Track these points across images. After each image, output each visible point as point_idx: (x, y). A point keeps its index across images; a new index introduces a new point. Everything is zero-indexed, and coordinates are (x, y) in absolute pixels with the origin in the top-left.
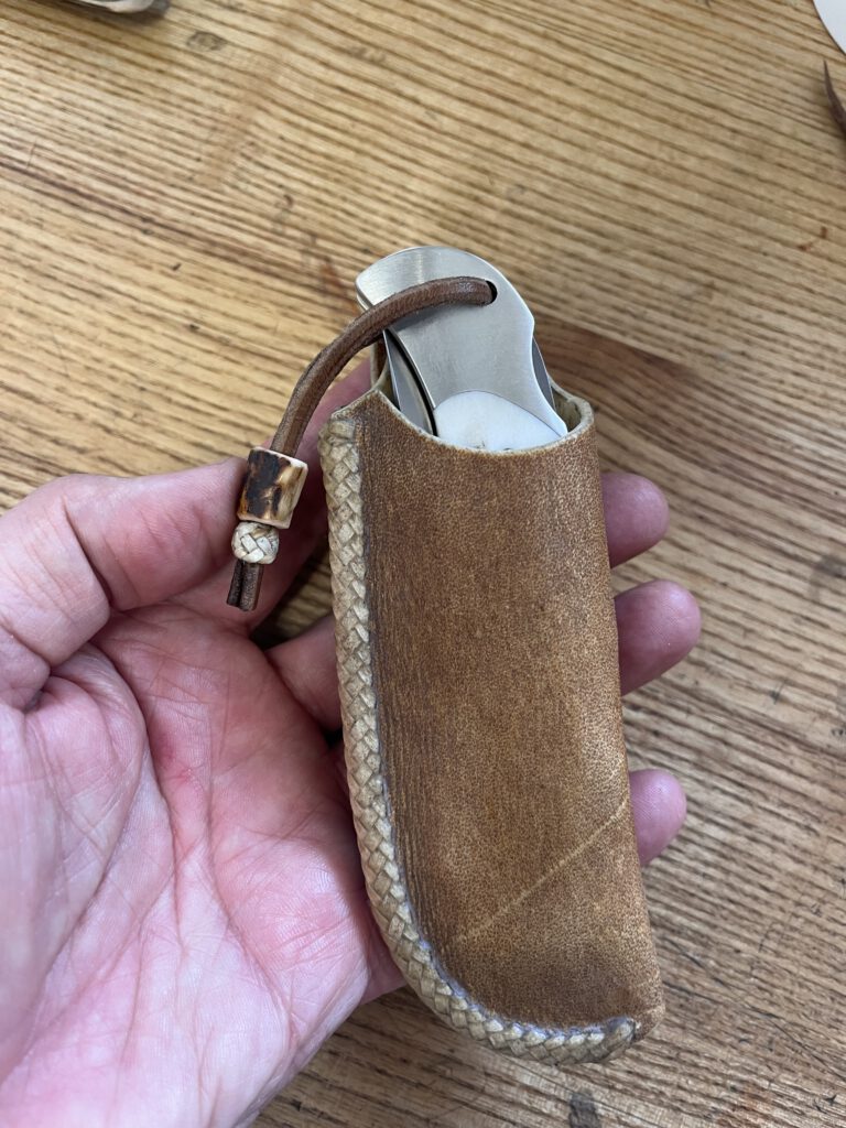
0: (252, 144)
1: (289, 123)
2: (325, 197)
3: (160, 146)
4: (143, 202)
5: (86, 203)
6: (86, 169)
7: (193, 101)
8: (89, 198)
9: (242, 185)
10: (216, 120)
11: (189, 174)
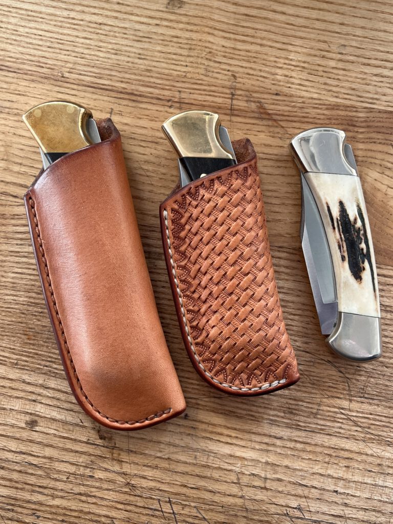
0: (210, 52)
1: (225, 38)
2: (251, 72)
3: (167, 63)
4: (166, 93)
5: (139, 99)
6: (134, 82)
7: (177, 37)
8: (140, 96)
9: (210, 74)
10: (190, 44)
11: (184, 74)
